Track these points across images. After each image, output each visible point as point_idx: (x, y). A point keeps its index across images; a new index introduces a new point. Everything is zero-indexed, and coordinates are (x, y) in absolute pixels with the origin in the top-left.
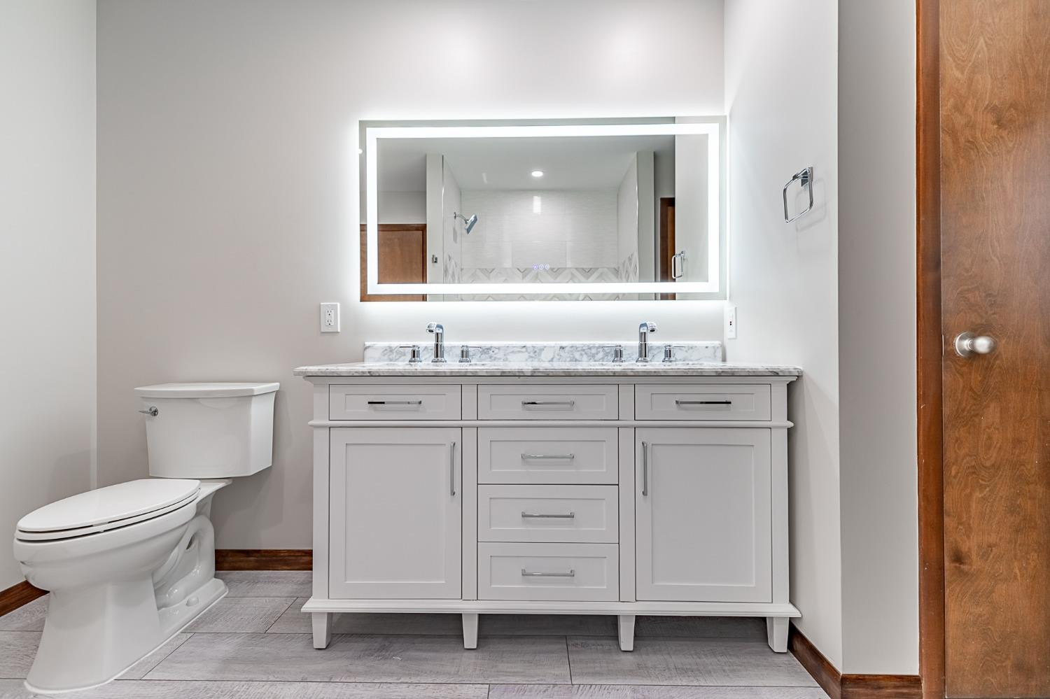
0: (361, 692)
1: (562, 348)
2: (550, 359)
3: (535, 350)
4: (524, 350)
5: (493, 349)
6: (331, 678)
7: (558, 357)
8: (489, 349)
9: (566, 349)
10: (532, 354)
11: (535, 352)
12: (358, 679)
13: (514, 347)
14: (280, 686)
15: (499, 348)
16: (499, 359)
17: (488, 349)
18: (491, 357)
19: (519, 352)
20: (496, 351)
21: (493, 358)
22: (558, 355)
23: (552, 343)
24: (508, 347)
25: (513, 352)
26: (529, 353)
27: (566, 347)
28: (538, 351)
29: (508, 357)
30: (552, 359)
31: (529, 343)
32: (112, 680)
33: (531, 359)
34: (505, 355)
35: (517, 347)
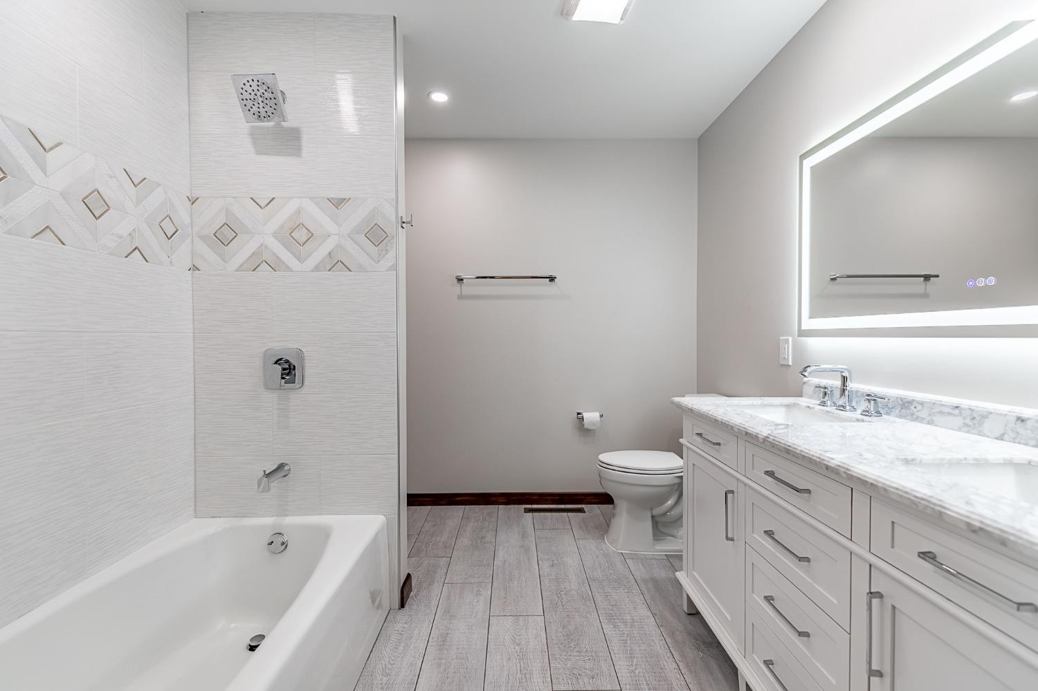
0: (657, 644)
1: (1021, 420)
2: (998, 434)
3: (975, 415)
4: (956, 412)
5: (915, 404)
6: (662, 626)
7: (1012, 435)
8: (911, 402)
9: (1029, 424)
10: (968, 421)
11: (974, 418)
12: (669, 640)
13: (943, 405)
14: (645, 606)
15: (922, 404)
16: (923, 419)
17: (909, 402)
18: (912, 414)
19: (949, 414)
20: (919, 407)
21: (915, 417)
22: (1012, 430)
23: (1003, 408)
24: (934, 403)
25: (941, 412)
26: (964, 418)
27: (1029, 419)
28: (978, 418)
29: (934, 418)
30: (1003, 435)
31: (965, 403)
32: (620, 551)
33: (966, 429)
34: (930, 415)
35: (947, 406)
